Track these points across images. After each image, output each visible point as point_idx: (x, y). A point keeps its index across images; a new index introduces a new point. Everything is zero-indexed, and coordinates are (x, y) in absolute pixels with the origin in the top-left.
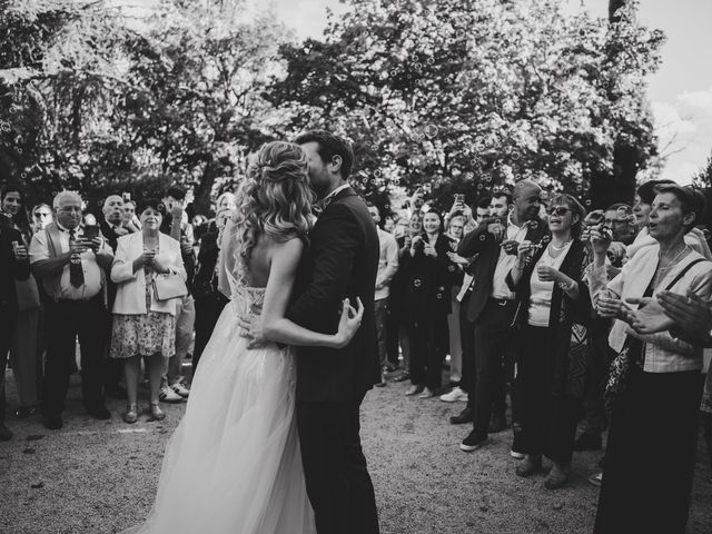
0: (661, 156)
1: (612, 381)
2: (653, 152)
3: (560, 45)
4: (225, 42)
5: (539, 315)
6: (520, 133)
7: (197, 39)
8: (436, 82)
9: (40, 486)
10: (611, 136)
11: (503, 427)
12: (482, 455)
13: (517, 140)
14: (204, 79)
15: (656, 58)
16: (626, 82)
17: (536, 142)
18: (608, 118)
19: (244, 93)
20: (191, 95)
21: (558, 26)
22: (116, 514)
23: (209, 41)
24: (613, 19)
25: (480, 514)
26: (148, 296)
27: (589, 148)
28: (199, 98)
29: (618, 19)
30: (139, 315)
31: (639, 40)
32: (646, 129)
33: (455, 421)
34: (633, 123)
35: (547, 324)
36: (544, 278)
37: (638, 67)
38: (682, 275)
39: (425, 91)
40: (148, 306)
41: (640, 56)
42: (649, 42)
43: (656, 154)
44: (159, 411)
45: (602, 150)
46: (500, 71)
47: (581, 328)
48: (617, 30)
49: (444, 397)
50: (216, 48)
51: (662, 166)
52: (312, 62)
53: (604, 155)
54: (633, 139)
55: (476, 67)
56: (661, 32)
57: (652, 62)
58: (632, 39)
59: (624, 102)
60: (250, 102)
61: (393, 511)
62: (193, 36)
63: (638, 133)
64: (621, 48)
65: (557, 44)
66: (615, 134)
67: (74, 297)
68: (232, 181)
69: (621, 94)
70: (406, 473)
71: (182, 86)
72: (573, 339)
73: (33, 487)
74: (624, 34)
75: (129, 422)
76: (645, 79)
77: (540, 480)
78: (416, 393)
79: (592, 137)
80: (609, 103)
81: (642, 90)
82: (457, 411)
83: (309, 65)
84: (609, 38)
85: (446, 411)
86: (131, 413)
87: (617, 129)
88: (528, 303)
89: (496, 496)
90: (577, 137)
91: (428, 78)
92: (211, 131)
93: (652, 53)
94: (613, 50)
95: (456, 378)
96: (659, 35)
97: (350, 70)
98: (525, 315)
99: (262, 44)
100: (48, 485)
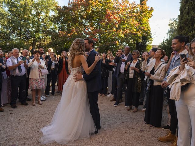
0: (152, 38)
1: (148, 88)
2: (151, 37)
3: (129, 10)
4: (38, 4)
5: (131, 76)
6: (120, 33)
7: (30, 3)
8: (98, 18)
9: (20, 120)
10: (141, 34)
11: (122, 101)
12: (119, 107)
13: (119, 34)
14: (31, 15)
15: (151, 14)
16: (144, 20)
17: (124, 35)
18: (140, 29)
19: (44, 19)
20: (28, 19)
21: (128, 5)
22: (42, 124)
23: (33, 4)
24: (141, 4)
25: (121, 118)
26: (39, 74)
27: (136, 37)
28: (31, 20)
29: (142, 4)
30: (37, 79)
31: (147, 10)
32: (149, 32)
33: (111, 101)
34: (146, 30)
35: (133, 78)
36: (132, 69)
37: (147, 17)
38: (160, 66)
39: (95, 21)
40: (39, 77)
41: (148, 14)
42: (150, 10)
43: (151, 38)
44: (41, 102)
45: (139, 37)
46: (115, 17)
47: (140, 78)
48: (142, 7)
49: (107, 96)
50: (35, 6)
51: (152, 41)
52: (66, 12)
53: (140, 39)
54: (146, 35)
55: (109, 16)
56: (153, 8)
57: (150, 15)
58: (146, 10)
59: (144, 25)
60: (45, 21)
61: (103, 118)
62: (28, 2)
63: (147, 33)
64: (143, 12)
65: (128, 10)
66: (142, 33)
67: (19, 75)
68: (41, 44)
69: (143, 23)
70: (103, 111)
71: (26, 16)
72: (138, 80)
73: (18, 120)
74: (144, 8)
75: (34, 105)
76: (149, 19)
77: (132, 111)
78: (101, 95)
79: (137, 34)
80: (140, 25)
81: (148, 22)
82: (112, 99)
83: (65, 13)
84: (140, 9)
85: (109, 99)
86: (34, 103)
87: (142, 32)
88: (129, 73)
89: (124, 114)
90: (134, 34)
91: (95, 17)
92: (34, 29)
93: (151, 13)
94: (141, 12)
95: (109, 92)
96: (152, 9)
97: (76, 15)
98: (128, 76)
99: (49, 5)
100: (21, 120)
